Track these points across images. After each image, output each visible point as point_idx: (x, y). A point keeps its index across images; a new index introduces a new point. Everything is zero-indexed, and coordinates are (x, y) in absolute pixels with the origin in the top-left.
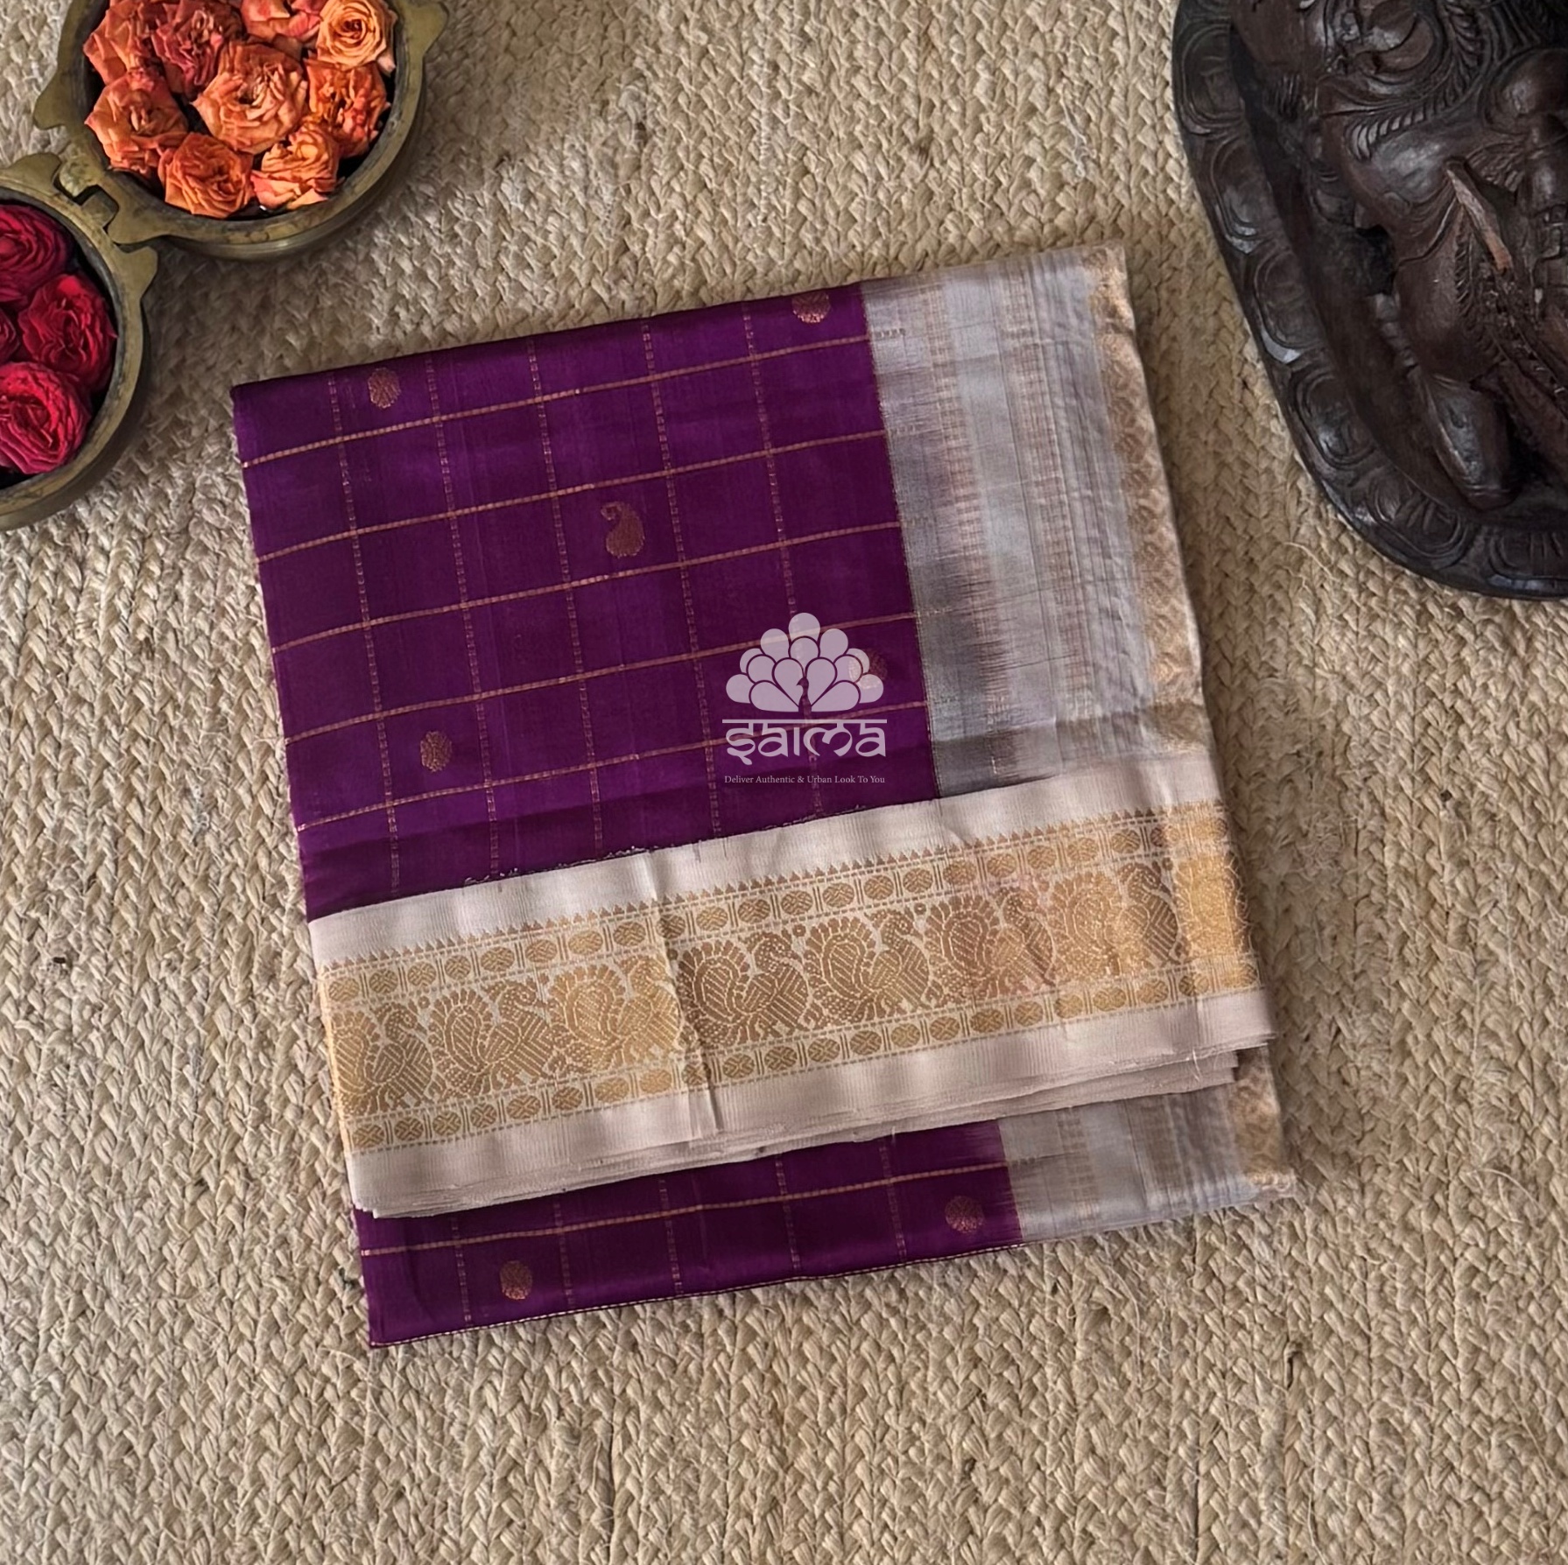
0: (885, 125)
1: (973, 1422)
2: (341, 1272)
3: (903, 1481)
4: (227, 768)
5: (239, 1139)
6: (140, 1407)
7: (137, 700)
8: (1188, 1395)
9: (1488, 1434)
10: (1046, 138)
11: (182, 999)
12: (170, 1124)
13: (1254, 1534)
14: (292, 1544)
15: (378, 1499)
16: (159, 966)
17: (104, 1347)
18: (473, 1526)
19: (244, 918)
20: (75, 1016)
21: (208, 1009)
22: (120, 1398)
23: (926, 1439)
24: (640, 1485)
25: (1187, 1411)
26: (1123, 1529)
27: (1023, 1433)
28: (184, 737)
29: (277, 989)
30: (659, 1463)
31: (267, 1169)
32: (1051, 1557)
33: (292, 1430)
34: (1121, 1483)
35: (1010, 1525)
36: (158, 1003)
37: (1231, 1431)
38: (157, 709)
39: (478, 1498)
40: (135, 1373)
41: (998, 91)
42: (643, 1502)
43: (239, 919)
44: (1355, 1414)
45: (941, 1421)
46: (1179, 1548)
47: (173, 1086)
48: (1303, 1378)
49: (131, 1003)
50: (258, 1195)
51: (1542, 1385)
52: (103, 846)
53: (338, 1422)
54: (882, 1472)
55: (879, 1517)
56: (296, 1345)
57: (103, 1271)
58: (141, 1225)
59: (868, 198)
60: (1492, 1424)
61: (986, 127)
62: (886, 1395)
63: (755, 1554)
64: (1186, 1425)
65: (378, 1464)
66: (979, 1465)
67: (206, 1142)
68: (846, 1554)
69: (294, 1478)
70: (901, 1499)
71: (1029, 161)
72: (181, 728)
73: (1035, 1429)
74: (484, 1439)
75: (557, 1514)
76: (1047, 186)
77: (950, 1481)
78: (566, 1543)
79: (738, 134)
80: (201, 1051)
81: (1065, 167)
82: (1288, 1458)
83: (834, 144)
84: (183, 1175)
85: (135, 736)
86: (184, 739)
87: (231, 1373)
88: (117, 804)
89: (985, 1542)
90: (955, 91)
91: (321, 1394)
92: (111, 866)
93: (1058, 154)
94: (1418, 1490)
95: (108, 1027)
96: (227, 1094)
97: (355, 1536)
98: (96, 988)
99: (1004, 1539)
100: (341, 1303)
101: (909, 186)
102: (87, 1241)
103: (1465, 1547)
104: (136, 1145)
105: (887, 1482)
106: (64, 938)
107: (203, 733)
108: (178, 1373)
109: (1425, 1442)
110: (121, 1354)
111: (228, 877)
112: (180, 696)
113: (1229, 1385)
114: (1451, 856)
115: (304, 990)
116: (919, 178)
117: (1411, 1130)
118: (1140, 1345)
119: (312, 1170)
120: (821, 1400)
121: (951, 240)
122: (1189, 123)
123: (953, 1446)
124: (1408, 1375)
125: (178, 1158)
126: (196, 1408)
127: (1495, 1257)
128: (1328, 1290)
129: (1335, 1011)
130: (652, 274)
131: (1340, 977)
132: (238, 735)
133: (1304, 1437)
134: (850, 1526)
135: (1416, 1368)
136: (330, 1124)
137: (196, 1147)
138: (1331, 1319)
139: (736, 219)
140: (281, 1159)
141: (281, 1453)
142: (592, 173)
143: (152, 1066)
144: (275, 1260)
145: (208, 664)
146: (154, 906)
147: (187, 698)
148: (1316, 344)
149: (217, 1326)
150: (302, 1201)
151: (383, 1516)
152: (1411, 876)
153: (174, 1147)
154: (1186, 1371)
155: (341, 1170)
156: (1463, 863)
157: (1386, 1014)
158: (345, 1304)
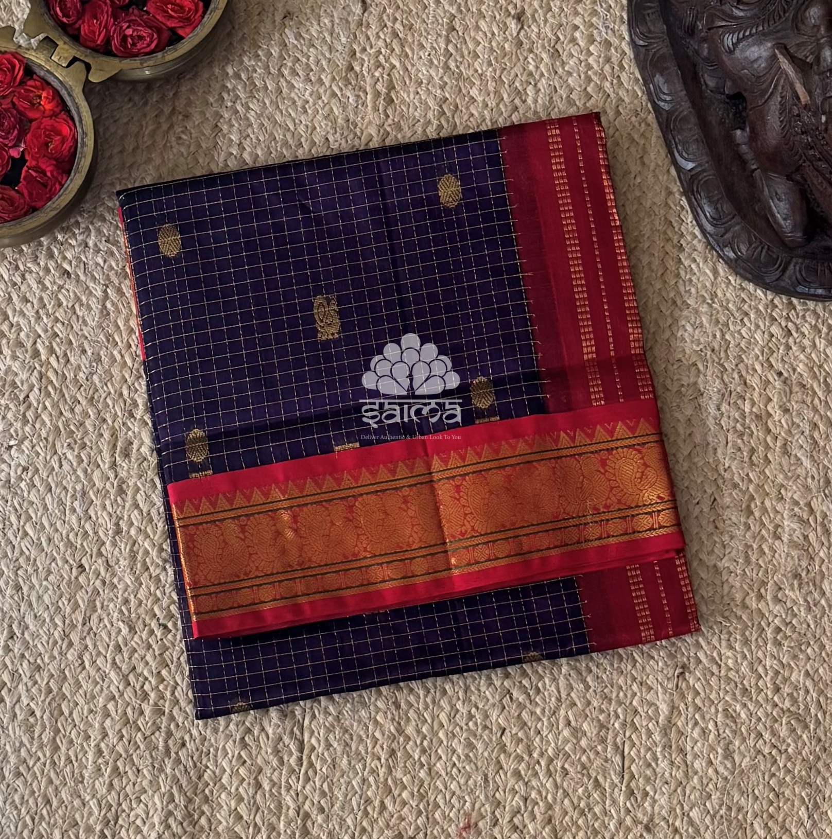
0: (498, 6)
1: (504, 708)
2: (158, 619)
3: (465, 739)
4: (108, 341)
5: (104, 543)
6: (40, 690)
7: (58, 299)
8: (621, 694)
9: (781, 718)
10: (586, 15)
11: (75, 464)
12: (64, 533)
13: (654, 770)
14: (121, 768)
15: (171, 746)
16: (63, 446)
17: (23, 656)
18: (224, 764)
19: (113, 422)
20: (12, 474)
21: (89, 470)
22: (29, 684)
23: (479, 718)
24: (319, 741)
25: (620, 703)
26: (584, 767)
27: (532, 713)
28: (85, 322)
29: (130, 462)
30: (329, 731)
31: (118, 560)
32: (544, 782)
33: (125, 705)
34: (584, 743)
35: (523, 764)
36: (61, 466)
37: (642, 714)
38: (70, 306)
39: (227, 748)
40: (39, 671)
42: (320, 751)
43: (110, 422)
44: (710, 706)
45: (486, 708)
46: (614, 777)
47: (67, 512)
48: (684, 685)
49: (45, 466)
50: (114, 575)
51: (812, 691)
52: (34, 380)
53: (151, 701)
54: (454, 735)
55: (451, 759)
56: (130, 658)
58: (47, 589)
59: (486, 45)
60: (784, 713)
61: (553, 8)
62: (457, 692)
63: (382, 780)
64: (619, 711)
65: (172, 727)
66: (507, 731)
67: (85, 544)
68: (432, 779)
69: (124, 732)
70: (464, 750)
71: (576, 28)
72: (83, 316)
73: (538, 711)
75: (271, 757)
76: (585, 41)
77: (491, 740)
78: (276, 773)
79: (417, 8)
80: (84, 493)
81: (595, 32)
82: (673, 729)
83: (470, 15)
84: (71, 562)
85: (57, 320)
87: (93, 672)
88: (43, 357)
89: (509, 774)
91: (143, 687)
92: (37, 391)
93: (592, 25)
94: (742, 748)
95: (31, 479)
97: (156, 766)
98: (26, 459)
99: (520, 772)
100: (156, 636)
101: (510, 38)
102: (16, 598)
103: (766, 777)
104: (44, 544)
105: (456, 740)
106: (9, 430)
107: (96, 319)
108: (64, 673)
109: (748, 722)
110: (32, 660)
111: (105, 398)
112: (84, 298)
113: (644, 690)
114: (780, 407)
115: (145, 464)
116: (515, 34)
117: (750, 553)
118: (597, 667)
119: (144, 561)
120: (422, 696)
121: (531, 68)
122: (636, 39)
123: (493, 721)
124: (740, 686)
125: (69, 551)
126: (71, 691)
127: (790, 622)
128: (700, 639)
129: (714, 489)
130: (365, 82)
131: (717, 470)
132: (116, 321)
133: (683, 719)
134: (435, 765)
135: (745, 682)
136: (156, 538)
137: (79, 546)
138: (701, 655)
139: (413, 54)
140: (127, 556)
141: (117, 718)
142: (336, 26)
143: (56, 501)
144: (121, 611)
145: (102, 282)
146: (61, 413)
147: (88, 300)
148: (705, 159)
149: (86, 647)
150: (137, 579)
151: (173, 755)
152: (758, 417)
153: (66, 546)
154: (621, 681)
155: (161, 563)
156: (786, 411)
157: (741, 490)
158: (159, 638)
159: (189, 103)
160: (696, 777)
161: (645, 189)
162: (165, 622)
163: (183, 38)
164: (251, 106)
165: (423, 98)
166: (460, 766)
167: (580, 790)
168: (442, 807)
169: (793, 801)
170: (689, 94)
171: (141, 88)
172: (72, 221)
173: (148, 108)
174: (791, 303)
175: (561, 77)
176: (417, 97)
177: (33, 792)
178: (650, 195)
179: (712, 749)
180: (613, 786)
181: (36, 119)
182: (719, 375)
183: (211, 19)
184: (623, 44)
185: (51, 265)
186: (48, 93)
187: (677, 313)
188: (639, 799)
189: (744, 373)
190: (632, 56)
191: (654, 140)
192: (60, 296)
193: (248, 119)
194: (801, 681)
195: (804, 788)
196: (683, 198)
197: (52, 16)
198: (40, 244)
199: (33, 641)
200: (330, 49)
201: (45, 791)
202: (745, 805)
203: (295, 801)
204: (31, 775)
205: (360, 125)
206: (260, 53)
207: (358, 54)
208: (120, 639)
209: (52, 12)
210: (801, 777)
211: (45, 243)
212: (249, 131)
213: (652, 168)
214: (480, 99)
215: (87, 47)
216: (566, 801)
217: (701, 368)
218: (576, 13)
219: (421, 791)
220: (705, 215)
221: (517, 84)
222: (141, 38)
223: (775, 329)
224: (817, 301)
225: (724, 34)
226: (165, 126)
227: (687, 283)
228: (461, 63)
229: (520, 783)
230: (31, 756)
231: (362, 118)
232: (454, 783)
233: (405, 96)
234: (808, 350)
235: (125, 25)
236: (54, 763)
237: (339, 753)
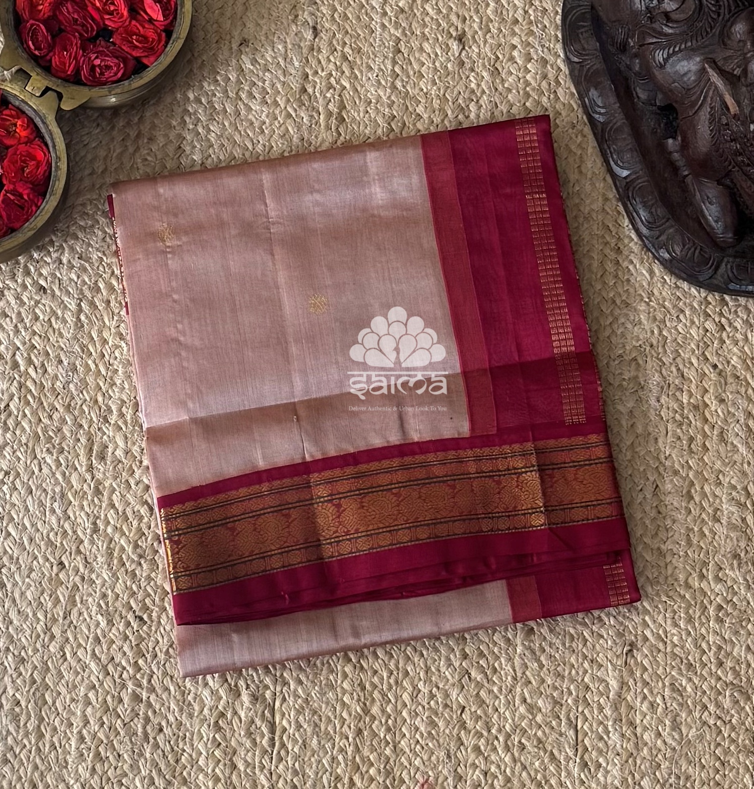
0: (440, 29)
1: (464, 687)
2: (134, 612)
3: (427, 718)
4: (83, 351)
5: (82, 542)
6: (25, 681)
7: (35, 314)
8: (573, 672)
9: (725, 690)
10: (523, 35)
11: (54, 468)
12: (45, 532)
13: (606, 742)
14: (103, 754)
15: (149, 731)
16: (42, 451)
17: (8, 649)
18: (199, 746)
19: (89, 427)
21: (67, 473)
23: (440, 697)
24: (290, 723)
25: (572, 681)
26: (540, 741)
27: (490, 692)
29: (106, 464)
30: (299, 712)
31: (96, 557)
32: (503, 756)
33: (105, 694)
34: (539, 718)
35: (482, 740)
36: (41, 470)
37: (593, 689)
38: (46, 319)
39: (202, 732)
40: (23, 663)
41: (499, 12)
42: (291, 732)
43: (86, 428)
44: (658, 681)
45: (447, 687)
46: (568, 750)
47: (47, 513)
48: (632, 661)
49: (26, 470)
50: (92, 571)
52: (13, 389)
53: (129, 690)
54: (417, 714)
55: (414, 737)
56: (108, 649)
57: (8, 610)
58: (29, 586)
59: (430, 65)
60: (727, 685)
61: (492, 30)
62: (419, 673)
63: (350, 758)
64: (572, 687)
65: (150, 713)
66: (466, 709)
67: (64, 543)
68: (398, 756)
69: (105, 719)
70: (426, 728)
71: (514, 47)
72: (59, 329)
73: (495, 689)
74: (206, 701)
75: (244, 739)
76: (523, 59)
77: (452, 717)
78: (249, 754)
79: (364, 33)
80: (63, 495)
81: (532, 50)
82: (623, 704)
83: (414, 38)
84: (52, 560)
85: (34, 333)
86: (61, 335)
87: (74, 664)
88: (22, 368)
89: (469, 750)
90: (477, 11)
91: (121, 676)
92: (17, 400)
93: (529, 44)
94: (689, 720)
95: (13, 483)
96: (76, 519)
97: (136, 751)
98: (8, 463)
99: (479, 747)
100: (133, 628)
101: (452, 58)
103: (712, 747)
104: (26, 543)
105: (419, 719)
107: (71, 331)
108: (47, 664)
109: (694, 695)
110: (16, 653)
111: (82, 405)
112: (59, 312)
113: (595, 668)
114: (716, 397)
115: (120, 465)
116: (457, 55)
117: (691, 536)
118: (550, 647)
119: (121, 558)
120: (385, 678)
121: (473, 85)
122: (571, 57)
123: (453, 700)
124: (685, 661)
125: (49, 550)
126: (54, 682)
127: (731, 600)
128: (647, 618)
129: (656, 476)
130: (318, 103)
131: (658, 459)
132: (90, 332)
133: (632, 693)
134: (399, 742)
135: (690, 657)
136: (131, 535)
137: (58, 545)
138: (648, 633)
139: (362, 75)
140: (104, 552)
141: (98, 706)
142: (289, 51)
143: (36, 503)
144: (99, 606)
145: (75, 296)
146: (40, 420)
147: (63, 314)
148: (638, 167)
149: (67, 639)
150: (114, 575)
151: (152, 741)
152: (696, 407)
153: (47, 545)
154: (573, 660)
155: (136, 559)
156: (722, 401)
157: (681, 477)
158: (135, 629)
159: (154, 127)
160: (645, 748)
161: (583, 196)
162: (141, 614)
163: (148, 67)
164: (212, 128)
165: (373, 116)
166: (423, 743)
167: (537, 764)
168: (408, 783)
169: (738, 769)
170: (622, 106)
171: (108, 114)
172: (47, 239)
173: (115, 133)
174: (723, 300)
175: (501, 94)
176: (367, 116)
177: (20, 778)
178: (588, 202)
179: (661, 721)
180: (568, 759)
181: (12, 146)
182: (658, 369)
183: (174, 48)
184: (559, 61)
185: (28, 281)
186: (23, 122)
187: (617, 312)
188: (592, 770)
189: (681, 366)
190: (567, 72)
191: (590, 150)
192: (37, 311)
193: (209, 140)
194: (743, 656)
195: (747, 756)
196: (620, 204)
197: (25, 49)
198: (18, 263)
199: (17, 634)
200: (285, 73)
201: (31, 776)
202: (693, 774)
203: (269, 780)
204: (18, 763)
205: (314, 143)
206: (219, 78)
207: (310, 77)
208: (99, 632)
209: (25, 46)
210: (745, 746)
211: (22, 261)
212: (211, 151)
213: (589, 176)
214: (425, 116)
215: (59, 78)
216: (524, 774)
217: (641, 362)
218: (514, 34)
219: (387, 767)
220: (640, 218)
221: (460, 101)
222: (108, 67)
223: (709, 325)
224: (748, 297)
225: (655, 50)
226: (131, 150)
227: (625, 283)
228: (407, 82)
229: (481, 758)
230: (18, 743)
231: (316, 137)
232: (418, 759)
233: (356, 115)
234: (741, 344)
235: (93, 56)
236: (39, 750)
237: (309, 734)
